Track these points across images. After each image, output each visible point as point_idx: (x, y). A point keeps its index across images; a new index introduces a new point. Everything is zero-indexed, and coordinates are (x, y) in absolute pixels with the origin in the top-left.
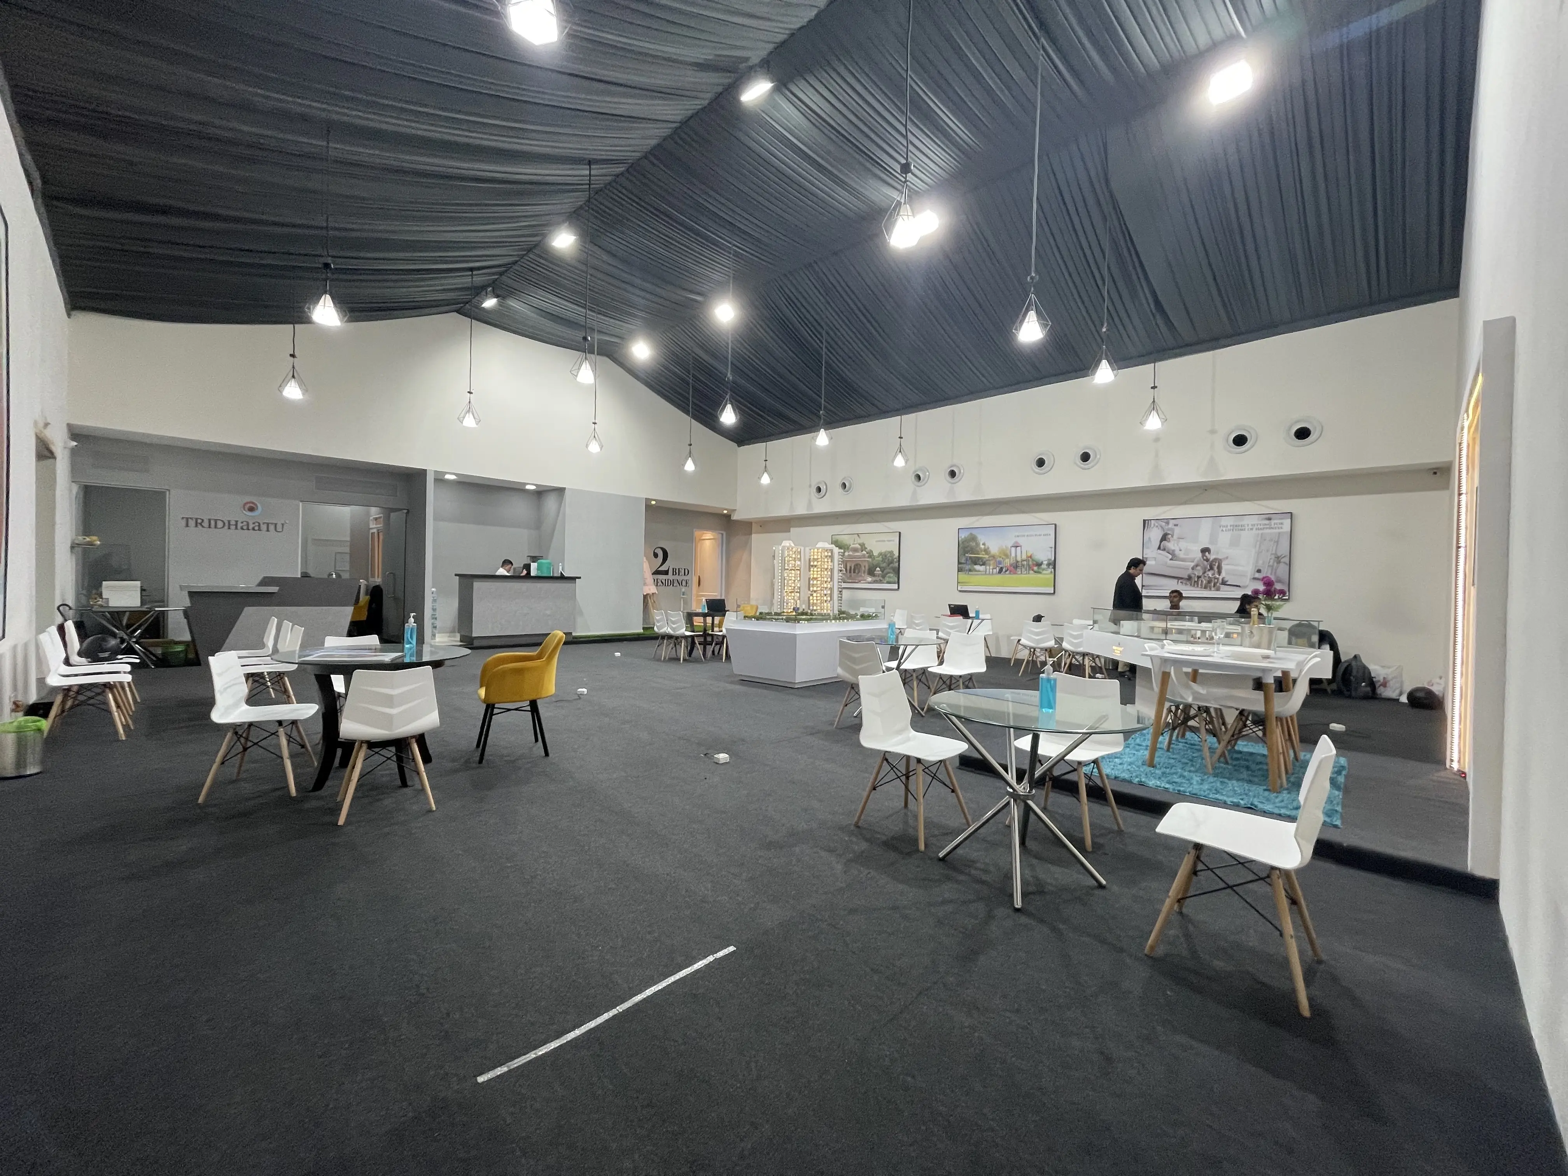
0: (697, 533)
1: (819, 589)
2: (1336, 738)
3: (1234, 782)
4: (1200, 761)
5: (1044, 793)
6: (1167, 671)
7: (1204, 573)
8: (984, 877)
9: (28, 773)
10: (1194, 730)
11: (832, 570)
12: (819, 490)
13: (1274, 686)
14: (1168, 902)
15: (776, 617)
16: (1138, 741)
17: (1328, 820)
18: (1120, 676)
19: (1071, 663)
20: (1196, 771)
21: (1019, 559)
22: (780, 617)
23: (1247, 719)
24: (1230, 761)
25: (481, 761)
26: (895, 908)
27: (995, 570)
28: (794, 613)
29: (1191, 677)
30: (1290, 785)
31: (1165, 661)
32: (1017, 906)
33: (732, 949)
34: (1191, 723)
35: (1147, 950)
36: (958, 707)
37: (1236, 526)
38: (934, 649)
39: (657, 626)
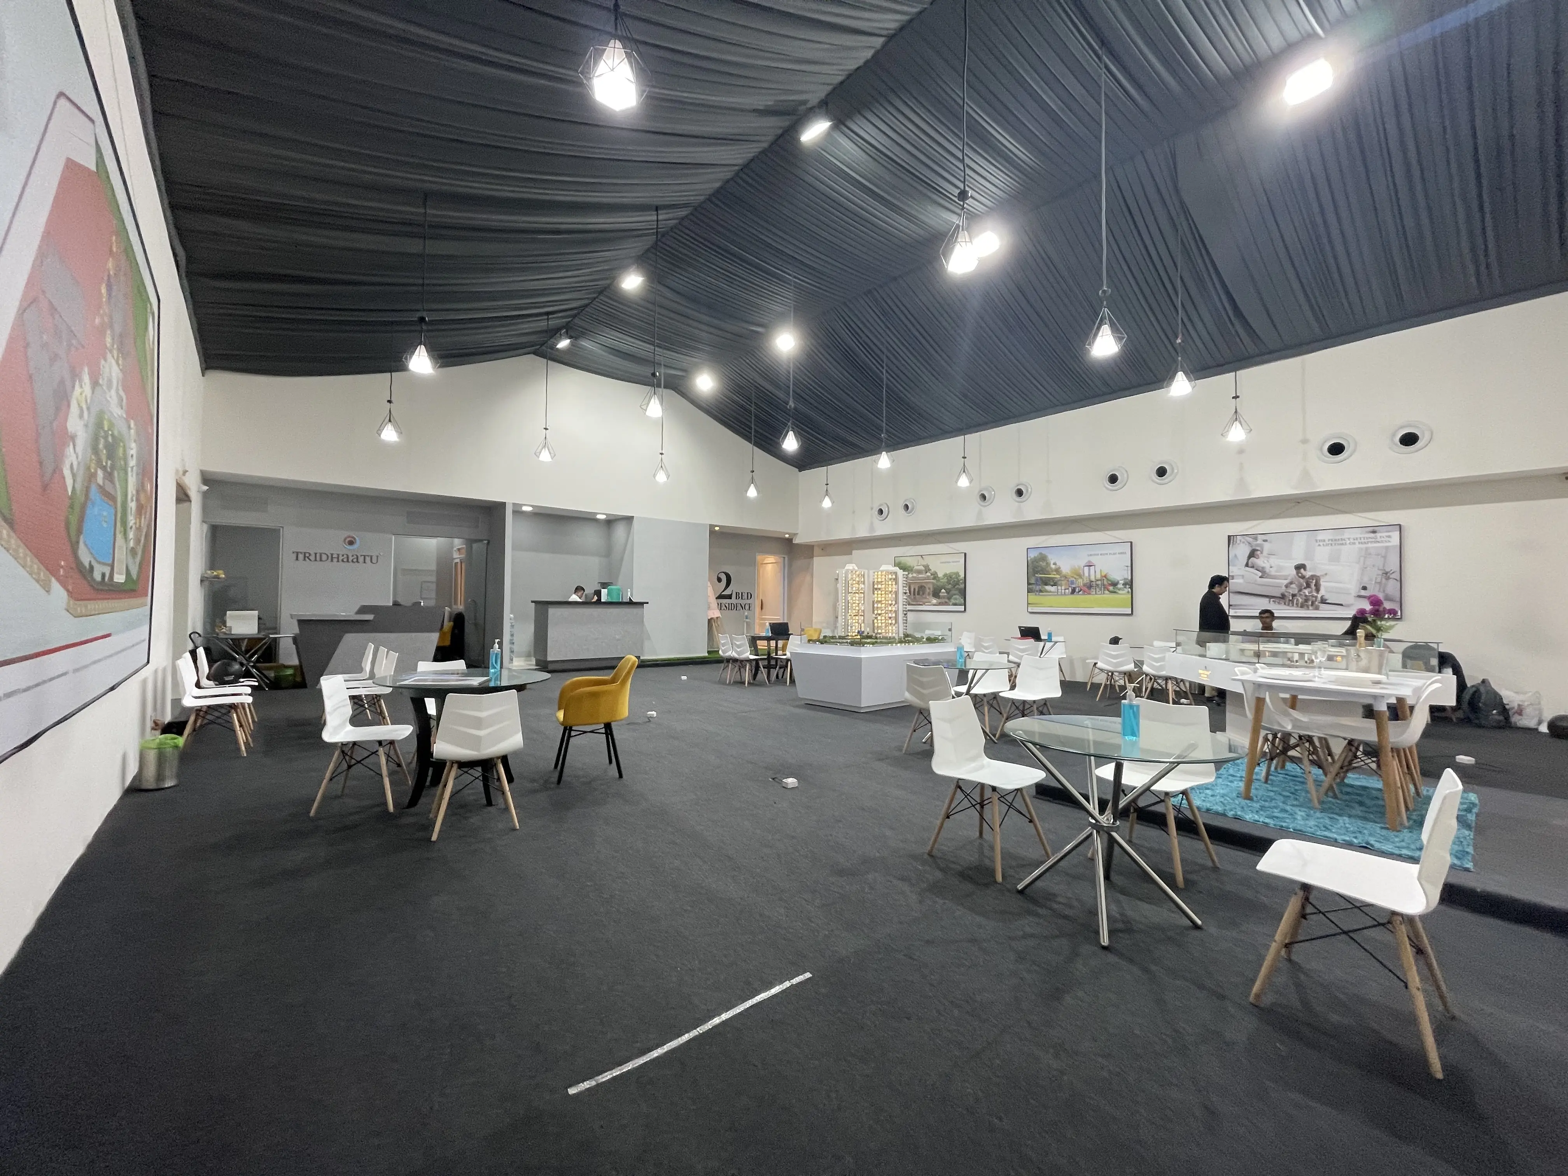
0: (759, 557)
1: (883, 612)
2: (1463, 772)
3: (1346, 819)
4: (1303, 794)
5: (1128, 824)
6: (1262, 696)
7: (1300, 590)
8: (1068, 912)
9: (166, 786)
10: (1293, 759)
11: (896, 593)
12: (881, 512)
13: (1388, 714)
14: (1274, 946)
15: (841, 641)
16: (1231, 771)
17: (1456, 862)
18: (1208, 701)
19: (1152, 688)
20: (1300, 806)
21: (1093, 578)
22: (845, 641)
23: (1357, 749)
24: (1339, 795)
25: (559, 781)
26: (973, 941)
27: (1067, 591)
28: (859, 637)
29: (1289, 704)
30: (1411, 822)
31: (1259, 686)
32: (1103, 944)
33: (808, 975)
34: (1291, 753)
35: (1251, 998)
36: (1033, 733)
37: (1336, 540)
38: (1006, 673)
39: (722, 651)
